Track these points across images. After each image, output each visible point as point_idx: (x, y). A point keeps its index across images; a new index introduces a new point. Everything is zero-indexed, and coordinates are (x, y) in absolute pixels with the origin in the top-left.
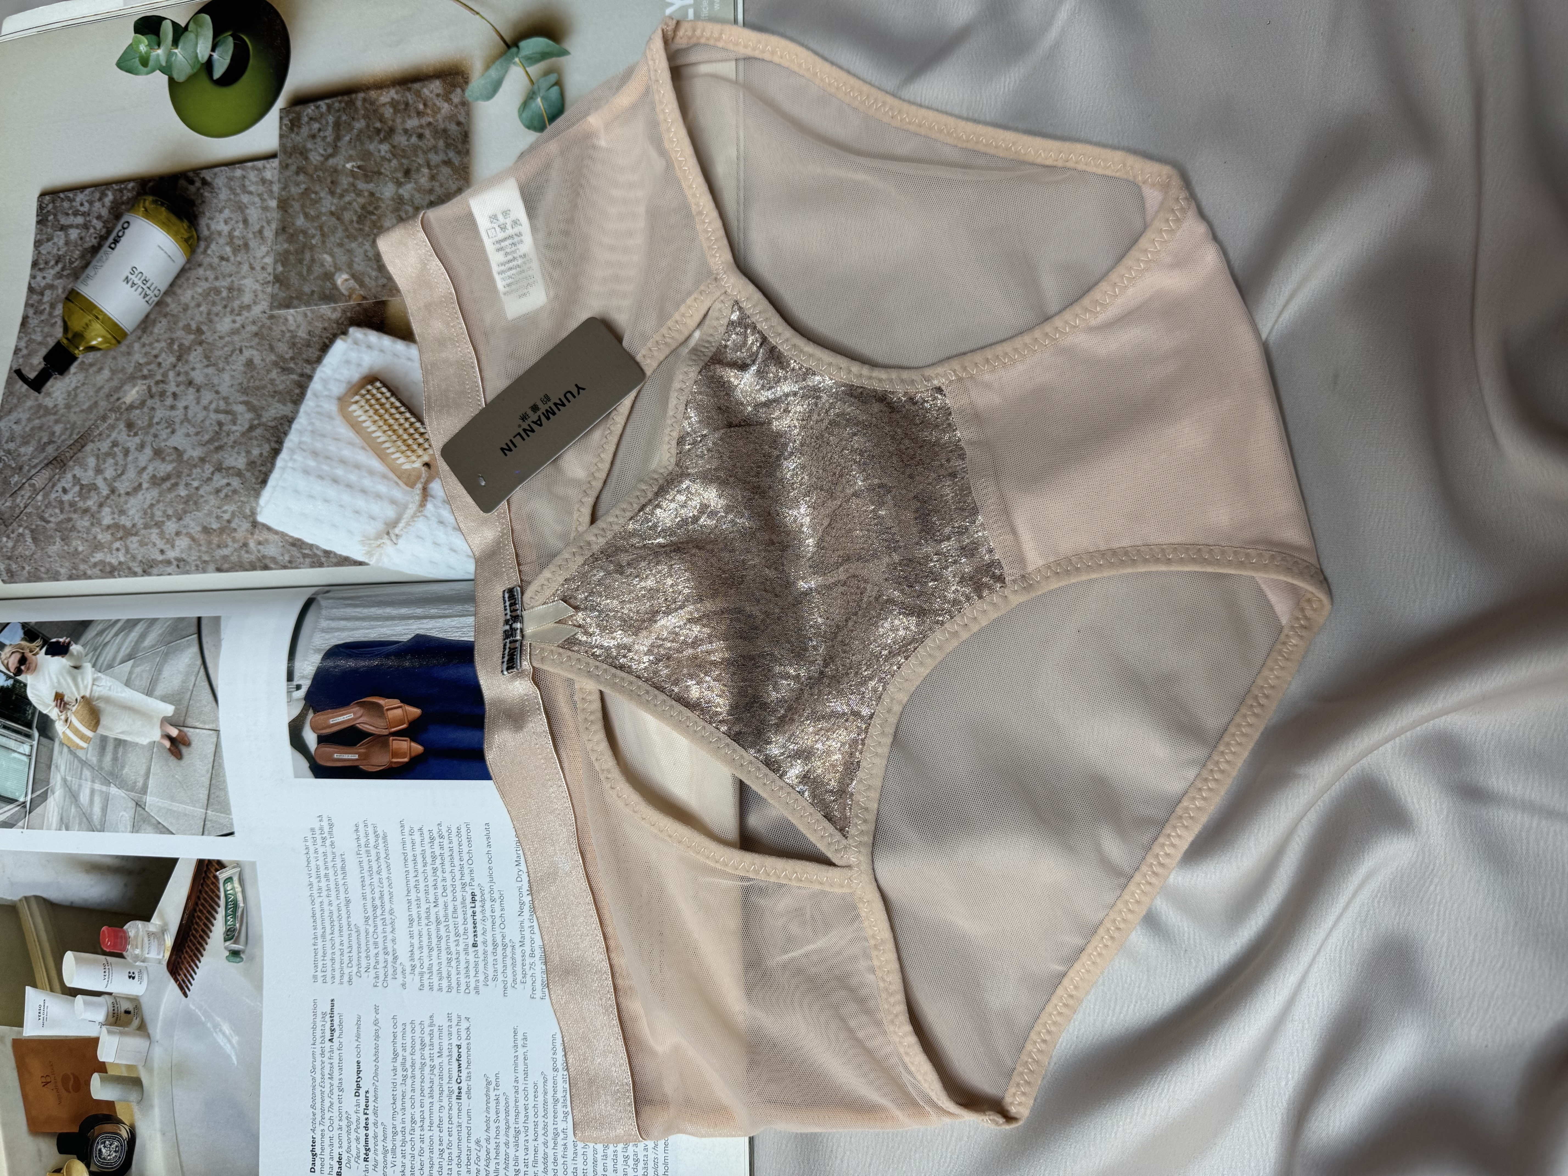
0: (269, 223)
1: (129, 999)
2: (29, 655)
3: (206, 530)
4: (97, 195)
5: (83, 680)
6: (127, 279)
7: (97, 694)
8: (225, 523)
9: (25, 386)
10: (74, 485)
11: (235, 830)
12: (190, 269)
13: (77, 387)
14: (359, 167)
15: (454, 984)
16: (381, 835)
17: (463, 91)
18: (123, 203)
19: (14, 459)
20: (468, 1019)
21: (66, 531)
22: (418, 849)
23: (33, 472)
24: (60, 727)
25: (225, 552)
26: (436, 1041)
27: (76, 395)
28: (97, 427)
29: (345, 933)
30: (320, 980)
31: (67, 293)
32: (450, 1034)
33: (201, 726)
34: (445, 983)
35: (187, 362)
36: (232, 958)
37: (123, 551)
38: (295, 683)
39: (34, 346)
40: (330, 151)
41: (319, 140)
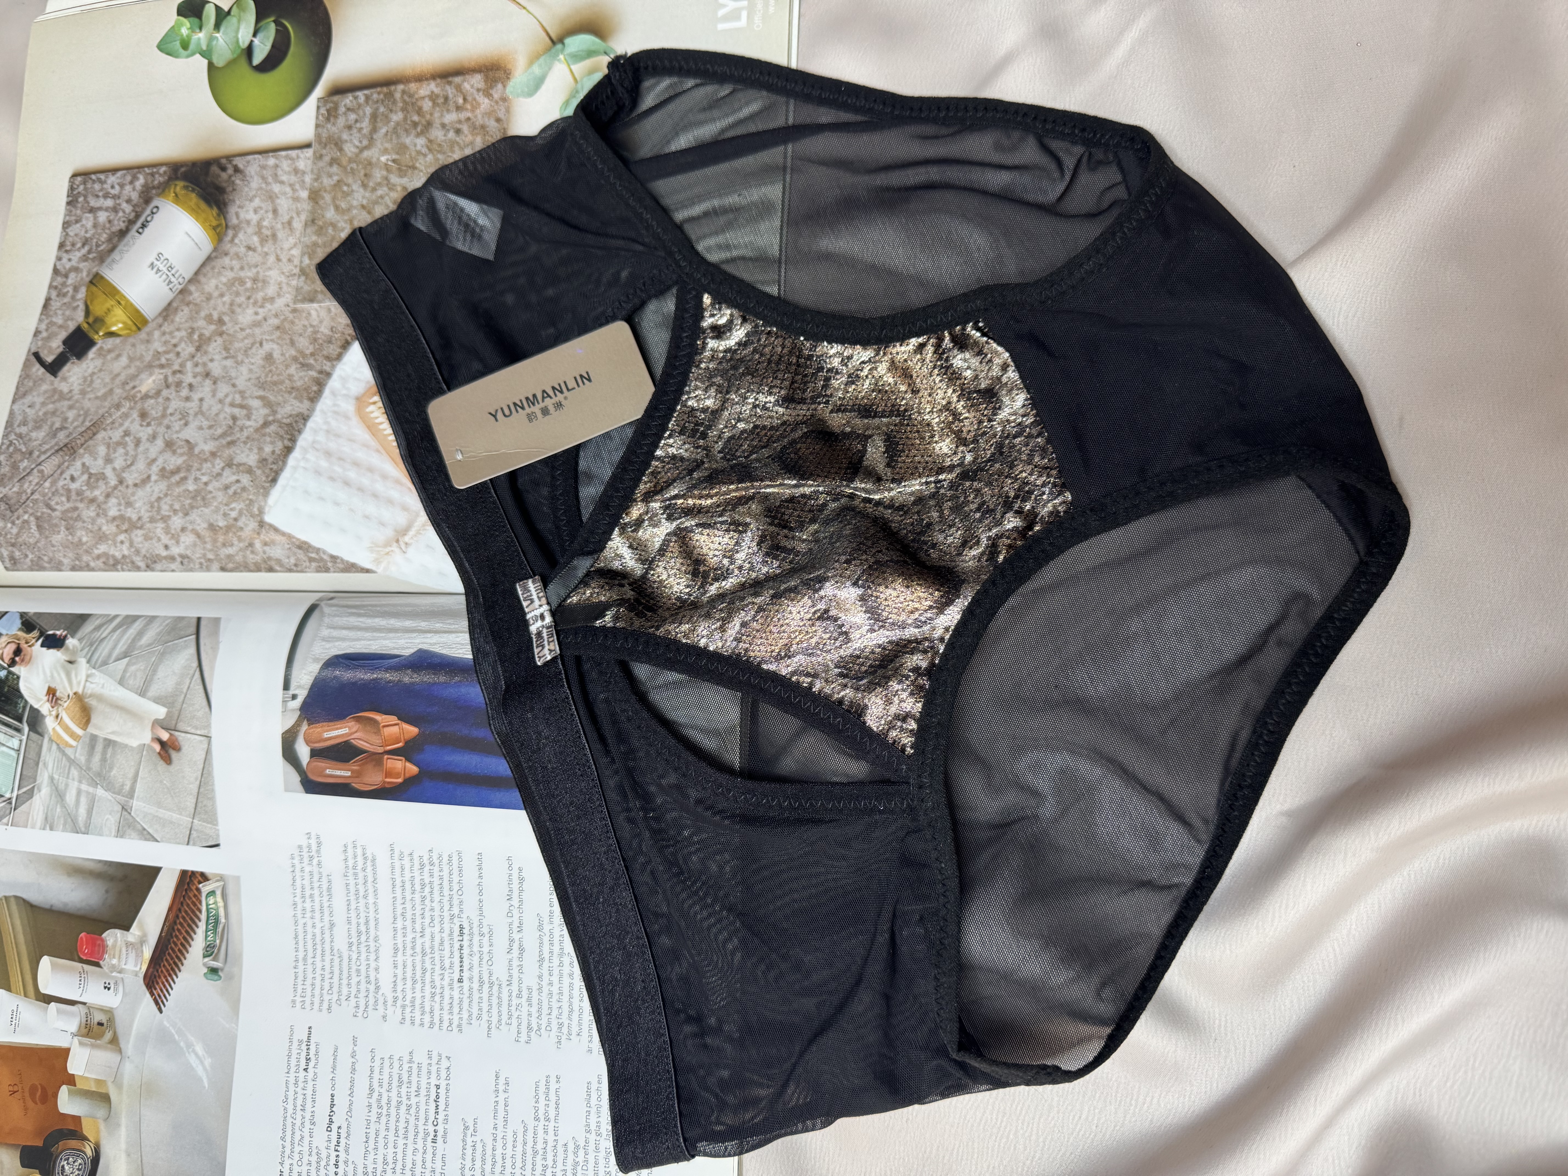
0: (298, 214)
1: (102, 1010)
2: (24, 646)
3: (212, 527)
4: (129, 178)
5: (76, 676)
6: (152, 265)
7: (89, 692)
8: (231, 521)
9: (42, 370)
10: (83, 473)
11: (221, 842)
12: (216, 257)
13: (93, 373)
14: (394, 161)
15: (436, 1020)
16: (370, 858)
17: (504, 86)
18: (154, 188)
19: (25, 444)
20: (448, 1058)
21: (71, 520)
22: (407, 875)
23: (43, 457)
24: (50, 723)
25: (230, 551)
26: (414, 1079)
27: (92, 382)
28: (111, 415)
29: (328, 958)
30: (298, 1005)
31: (91, 277)
32: (429, 1072)
33: (193, 731)
34: (427, 1019)
35: (206, 353)
36: (210, 976)
37: (127, 544)
38: (292, 692)
39: (54, 329)
40: (365, 142)
41: (355, 131)
